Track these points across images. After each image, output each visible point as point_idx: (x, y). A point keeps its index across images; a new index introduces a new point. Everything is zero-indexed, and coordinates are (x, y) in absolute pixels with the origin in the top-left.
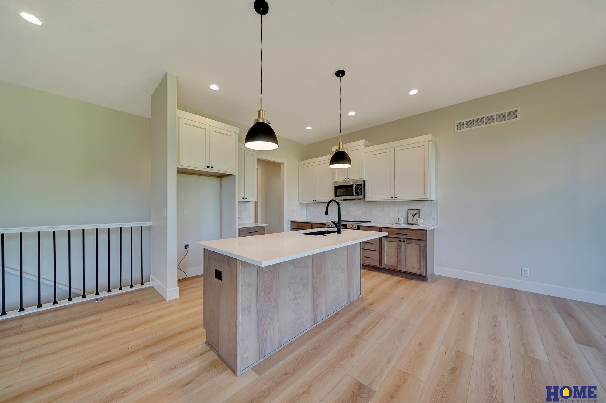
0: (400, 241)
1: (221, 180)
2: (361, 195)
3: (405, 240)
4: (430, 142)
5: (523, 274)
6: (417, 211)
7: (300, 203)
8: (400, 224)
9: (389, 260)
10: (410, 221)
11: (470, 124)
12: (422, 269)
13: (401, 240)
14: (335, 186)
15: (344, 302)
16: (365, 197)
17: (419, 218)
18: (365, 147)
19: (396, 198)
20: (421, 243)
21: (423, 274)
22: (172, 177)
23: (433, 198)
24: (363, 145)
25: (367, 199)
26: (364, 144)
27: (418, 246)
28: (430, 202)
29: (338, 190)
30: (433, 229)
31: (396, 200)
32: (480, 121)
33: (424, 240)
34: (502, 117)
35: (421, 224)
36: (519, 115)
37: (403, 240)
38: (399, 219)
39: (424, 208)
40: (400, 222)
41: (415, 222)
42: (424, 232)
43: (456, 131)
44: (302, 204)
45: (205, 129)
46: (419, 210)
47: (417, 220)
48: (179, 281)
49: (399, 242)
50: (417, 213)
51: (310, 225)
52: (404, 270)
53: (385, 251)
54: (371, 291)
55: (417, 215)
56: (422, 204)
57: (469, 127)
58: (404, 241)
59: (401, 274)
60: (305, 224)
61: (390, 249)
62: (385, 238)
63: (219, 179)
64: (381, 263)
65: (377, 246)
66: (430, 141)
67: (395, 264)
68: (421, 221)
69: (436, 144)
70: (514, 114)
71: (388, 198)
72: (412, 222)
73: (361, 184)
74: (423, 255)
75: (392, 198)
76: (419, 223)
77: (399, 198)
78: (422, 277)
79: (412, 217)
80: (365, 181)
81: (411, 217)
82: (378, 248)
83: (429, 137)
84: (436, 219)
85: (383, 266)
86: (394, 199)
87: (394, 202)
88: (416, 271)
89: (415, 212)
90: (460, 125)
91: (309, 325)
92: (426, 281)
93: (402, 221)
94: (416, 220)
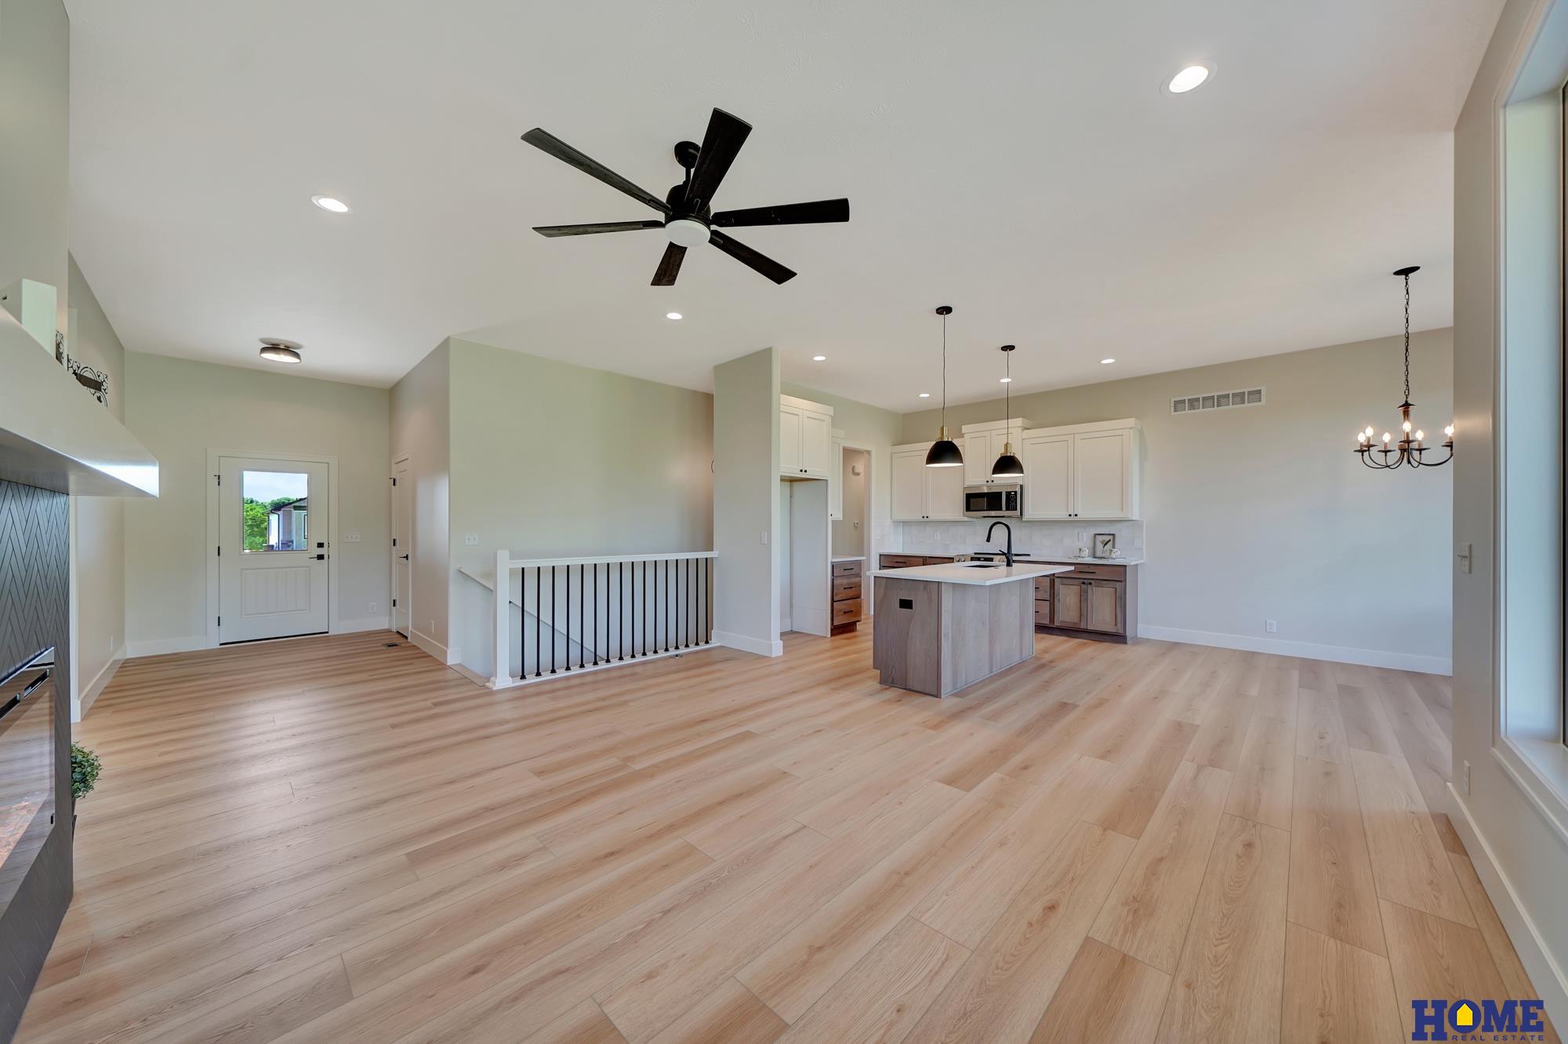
0: (1084, 583)
1: (791, 487)
2: (1016, 510)
3: (1093, 582)
4: (1131, 431)
5: (1268, 630)
6: (1111, 537)
7: (894, 522)
8: (1083, 557)
9: (1067, 614)
10: (1099, 554)
11: (1193, 403)
12: (1119, 625)
13: (1086, 581)
14: (967, 494)
15: (1017, 659)
16: (1021, 514)
17: (1114, 547)
18: (1023, 430)
19: (1076, 515)
20: (1118, 585)
21: (1120, 632)
22: (777, 489)
23: (1135, 516)
24: (1019, 427)
25: (1026, 517)
26: (1021, 425)
27: (1113, 590)
28: (1130, 523)
29: (972, 500)
30: (1137, 565)
31: (1076, 518)
32: (1208, 401)
33: (1123, 581)
34: (1240, 397)
35: (1118, 557)
36: (1263, 398)
37: (1089, 581)
38: (1080, 550)
39: (1122, 533)
40: (1082, 555)
41: (1107, 554)
42: (1122, 569)
43: (1173, 413)
44: (897, 523)
45: (798, 415)
46: (1113, 535)
47: (1111, 551)
48: (782, 634)
49: (1083, 586)
50: (1111, 540)
51: (922, 560)
52: (1090, 627)
53: (1059, 600)
54: (1046, 651)
55: (1111, 543)
56: (1119, 525)
57: (1194, 409)
58: (1090, 584)
59: (1085, 634)
60: (910, 559)
61: (1068, 597)
62: (1059, 580)
63: (789, 483)
64: (1052, 619)
65: (1046, 592)
66: (1131, 428)
67: (1076, 620)
68: (1117, 553)
69: (1141, 433)
70: (1256, 394)
71: (1062, 515)
72: (1103, 555)
73: (1016, 492)
74: (1120, 603)
75: (1070, 515)
76: (1113, 556)
77: (1081, 516)
78: (1118, 638)
79: (1102, 546)
80: (1021, 486)
81: (1099, 546)
82: (1047, 596)
83: (1131, 422)
84: (1142, 549)
85: (1057, 624)
86: (1073, 518)
87: (1073, 522)
88: (1109, 628)
89: (1107, 538)
90: (1178, 405)
91: (985, 673)
92: (1126, 643)
93: (1086, 552)
94: (1108, 551)
